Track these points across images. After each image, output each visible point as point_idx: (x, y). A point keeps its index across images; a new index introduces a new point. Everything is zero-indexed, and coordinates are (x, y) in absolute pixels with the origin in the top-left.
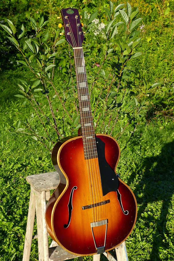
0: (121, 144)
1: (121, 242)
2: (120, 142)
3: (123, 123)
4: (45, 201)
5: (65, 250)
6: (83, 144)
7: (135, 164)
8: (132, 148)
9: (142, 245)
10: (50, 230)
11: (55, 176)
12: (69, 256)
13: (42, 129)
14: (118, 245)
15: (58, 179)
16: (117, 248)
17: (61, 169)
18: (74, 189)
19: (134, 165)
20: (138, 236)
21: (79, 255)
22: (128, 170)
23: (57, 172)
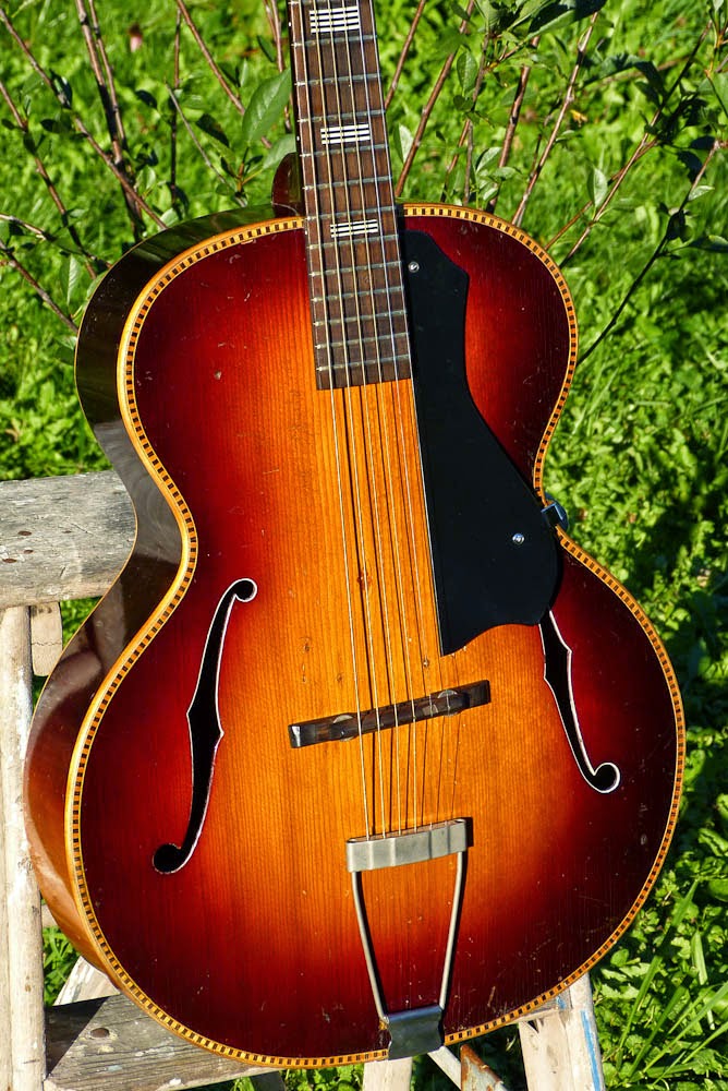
0: (594, 302)
1: (563, 984)
2: (590, 286)
3: (615, 143)
4: (21, 681)
5: (162, 1022)
6: (305, 278)
7: (694, 445)
8: (673, 328)
9: (713, 1013)
10: (59, 881)
11: (104, 504)
12: (186, 1069)
13: (20, 174)
14: (539, 999)
15: (122, 526)
16: (532, 1024)
17: (143, 454)
18: (235, 596)
19: (685, 450)
20: (690, 948)
21: (260, 1058)
22: (641, 490)
23: (116, 478)
